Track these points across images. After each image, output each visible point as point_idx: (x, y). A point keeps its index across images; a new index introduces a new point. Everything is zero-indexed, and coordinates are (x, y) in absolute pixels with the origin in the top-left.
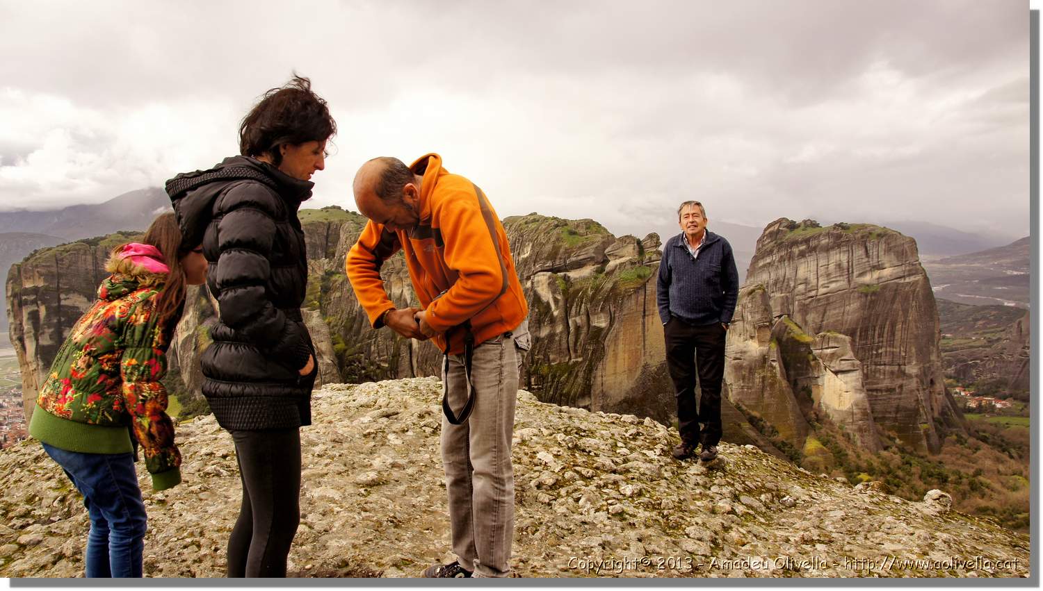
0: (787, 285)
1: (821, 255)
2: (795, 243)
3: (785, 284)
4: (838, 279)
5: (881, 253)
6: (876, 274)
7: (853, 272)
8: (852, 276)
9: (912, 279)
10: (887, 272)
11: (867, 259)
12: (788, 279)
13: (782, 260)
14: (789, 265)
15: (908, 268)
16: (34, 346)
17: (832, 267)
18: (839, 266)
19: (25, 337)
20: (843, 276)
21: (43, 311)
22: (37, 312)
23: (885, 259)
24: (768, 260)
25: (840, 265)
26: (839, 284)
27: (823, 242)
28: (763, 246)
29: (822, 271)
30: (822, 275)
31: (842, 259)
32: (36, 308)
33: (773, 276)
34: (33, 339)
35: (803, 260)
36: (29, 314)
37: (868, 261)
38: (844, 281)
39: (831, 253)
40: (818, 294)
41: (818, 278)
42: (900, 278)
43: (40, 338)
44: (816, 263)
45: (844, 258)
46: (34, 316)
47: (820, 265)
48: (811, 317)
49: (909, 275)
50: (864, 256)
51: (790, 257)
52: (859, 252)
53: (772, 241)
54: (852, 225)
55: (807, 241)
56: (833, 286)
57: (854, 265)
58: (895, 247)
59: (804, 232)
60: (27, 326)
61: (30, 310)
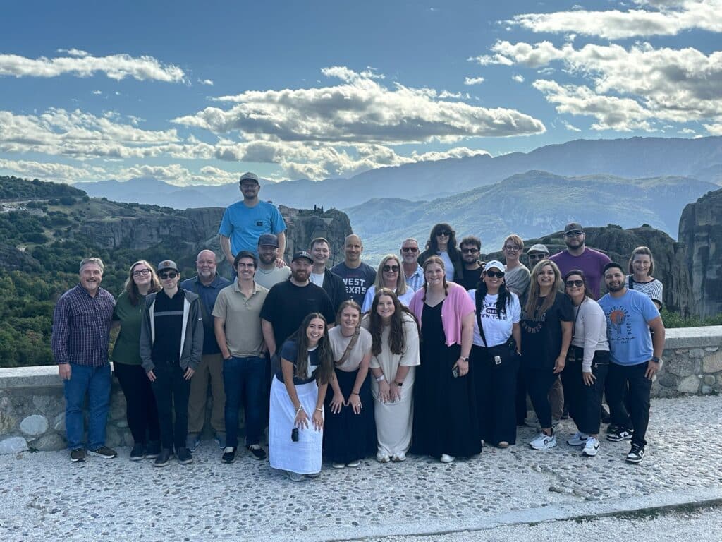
16: (701, 279)
19: (694, 269)
21: (713, 249)
22: (707, 249)
32: (707, 245)
34: (701, 272)
36: (700, 249)
43: (708, 272)
46: (704, 252)
60: (695, 261)
61: (699, 246)
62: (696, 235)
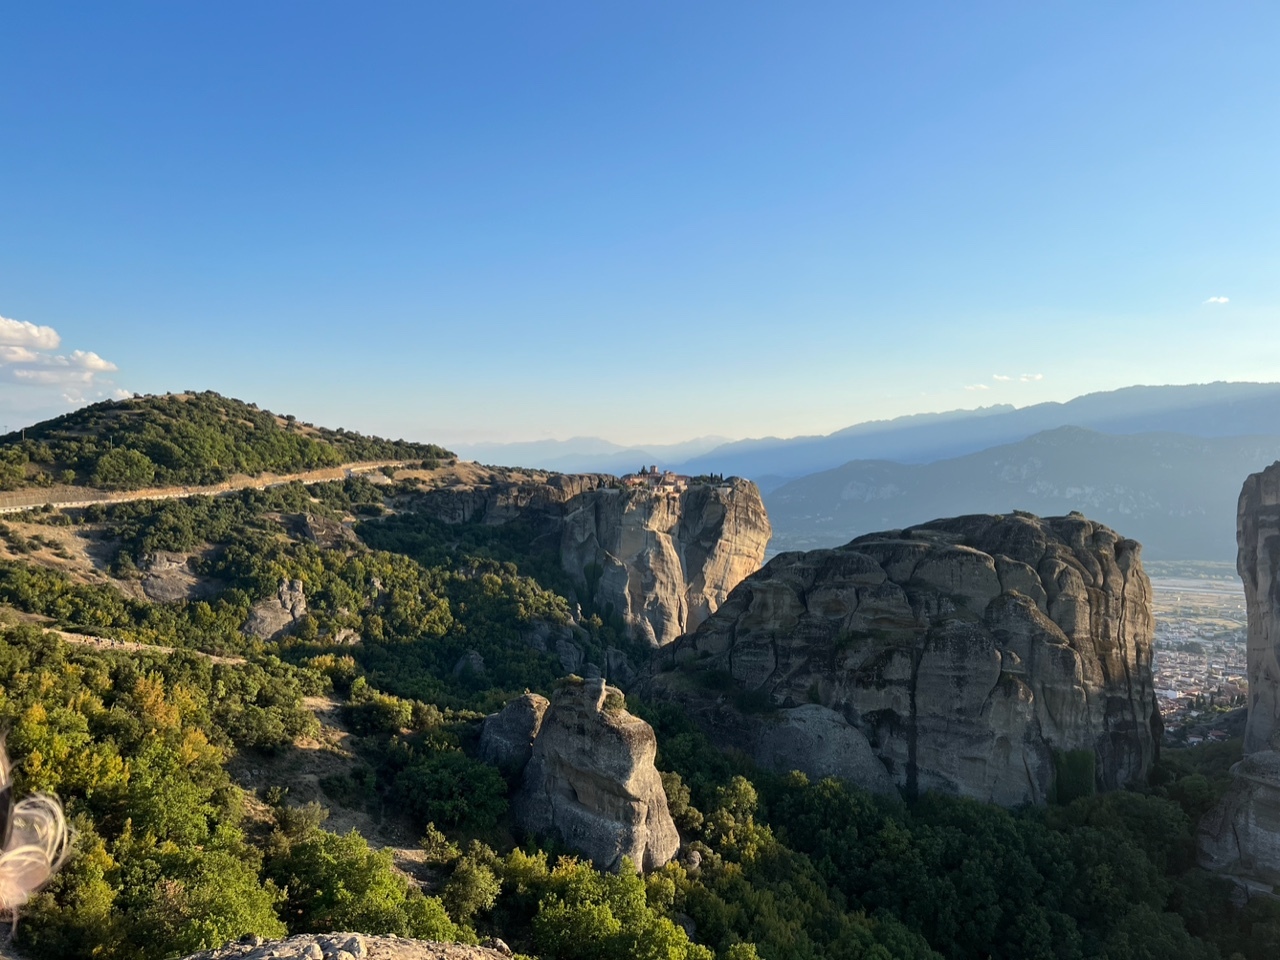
16: (1270, 582)
19: (1258, 567)
34: (1268, 572)
36: (1266, 539)
46: (1274, 543)
60: (1262, 555)
61: (1267, 535)
62: (1261, 518)
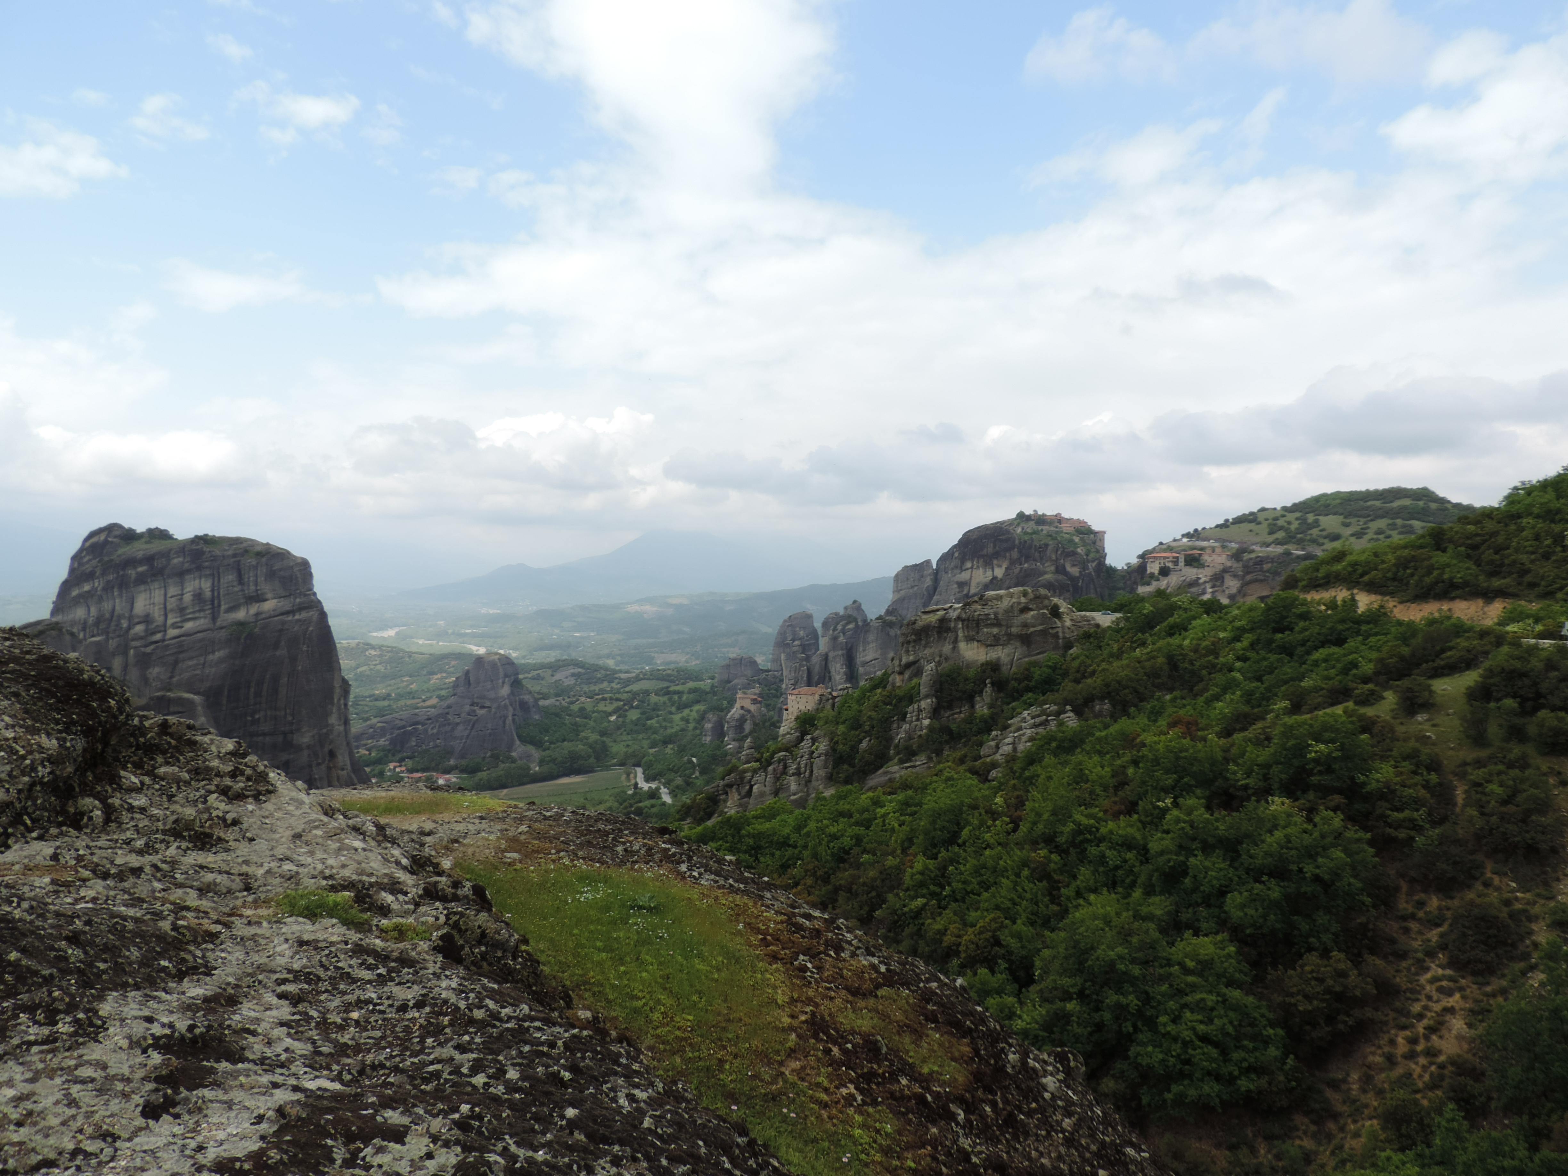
0: (117, 625)
1: (170, 581)
2: (131, 562)
3: (113, 624)
4: (197, 615)
5: (261, 579)
6: (254, 609)
7: (219, 606)
8: (219, 612)
9: (304, 615)
10: (269, 606)
11: (240, 587)
12: (120, 617)
13: (108, 588)
14: (121, 596)
15: (298, 600)
17: (188, 598)
18: (198, 596)
20: (203, 610)
23: (266, 588)
24: (87, 587)
25: (200, 594)
26: (198, 623)
27: (176, 561)
28: (80, 564)
29: (172, 603)
30: (172, 610)
31: (203, 586)
33: (94, 611)
35: (142, 588)
37: (243, 590)
38: (205, 618)
39: (187, 577)
40: (168, 637)
41: (166, 615)
42: (287, 613)
44: (162, 592)
45: (206, 585)
47: (169, 595)
48: (155, 671)
49: (301, 609)
50: (235, 584)
51: (123, 584)
52: (230, 577)
53: (94, 558)
54: (220, 538)
55: (149, 559)
56: (189, 626)
57: (222, 593)
58: (280, 570)
59: (148, 546)
